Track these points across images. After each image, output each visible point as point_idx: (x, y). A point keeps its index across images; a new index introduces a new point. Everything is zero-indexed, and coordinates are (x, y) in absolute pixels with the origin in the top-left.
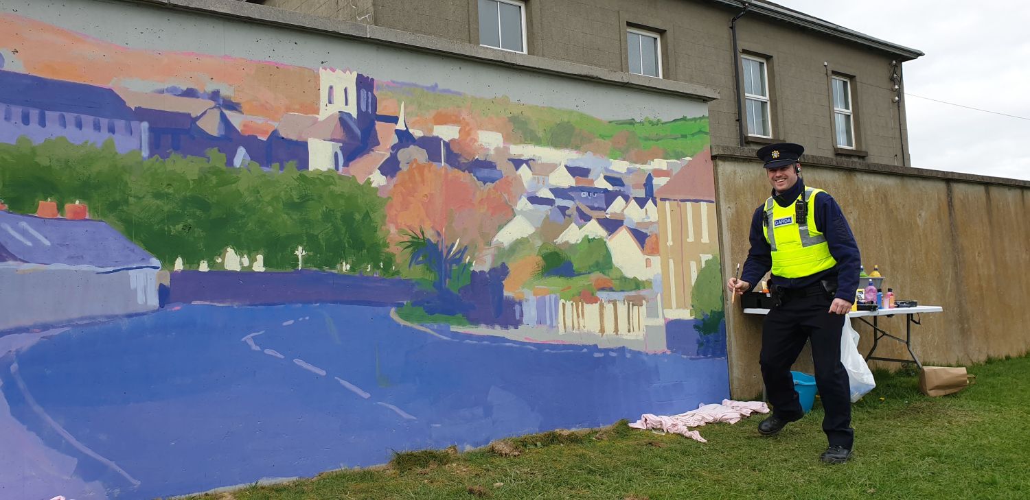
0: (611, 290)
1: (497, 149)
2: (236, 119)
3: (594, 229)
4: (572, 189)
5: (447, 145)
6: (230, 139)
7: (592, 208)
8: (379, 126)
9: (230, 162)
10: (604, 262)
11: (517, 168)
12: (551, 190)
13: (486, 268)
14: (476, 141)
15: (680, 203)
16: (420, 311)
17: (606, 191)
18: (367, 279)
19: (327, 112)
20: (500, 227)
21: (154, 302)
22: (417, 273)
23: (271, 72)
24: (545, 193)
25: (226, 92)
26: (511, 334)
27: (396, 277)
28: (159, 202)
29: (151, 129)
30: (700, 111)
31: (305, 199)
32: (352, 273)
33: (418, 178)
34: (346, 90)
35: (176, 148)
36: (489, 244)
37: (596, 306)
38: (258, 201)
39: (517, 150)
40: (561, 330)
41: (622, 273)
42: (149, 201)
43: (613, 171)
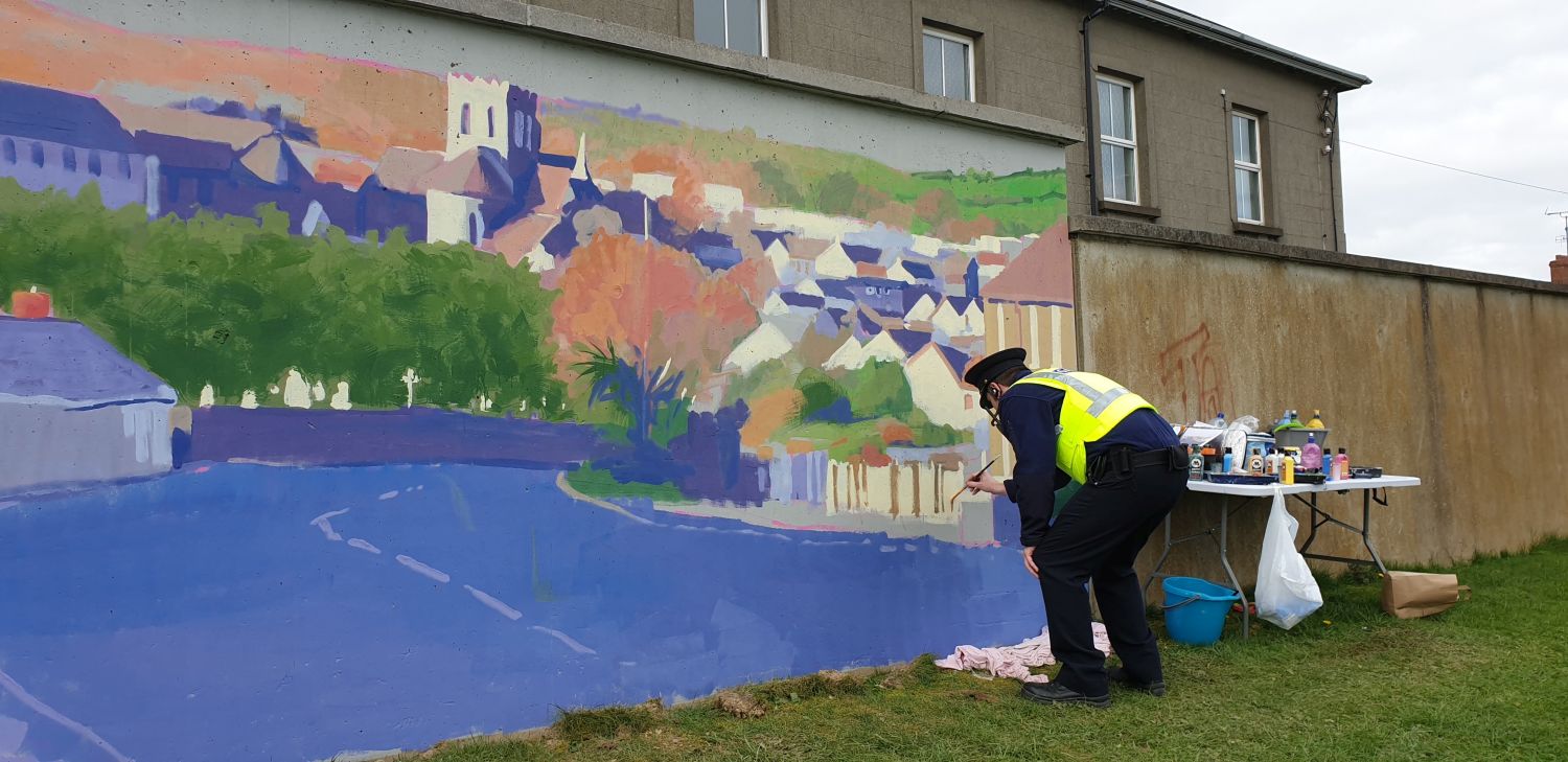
0: (910, 445)
1: (734, 215)
2: (307, 156)
3: (884, 346)
4: (851, 281)
5: (653, 205)
6: (297, 188)
7: (883, 313)
8: (544, 172)
9: (296, 227)
10: (900, 400)
11: (765, 246)
12: (818, 282)
13: (713, 408)
14: (700, 200)
15: (1020, 307)
16: (605, 476)
17: (904, 285)
18: (520, 423)
19: (459, 147)
20: (737, 342)
21: (164, 458)
22: (600, 414)
23: (367, 78)
24: (810, 288)
25: (291, 108)
26: (750, 515)
27: (567, 421)
28: (174, 291)
29: (164, 169)
30: (1053, 160)
31: (420, 290)
32: (494, 414)
33: (606, 260)
34: (490, 111)
35: (206, 202)
36: (718, 368)
37: (886, 471)
38: (342, 292)
39: (766, 217)
40: (830, 509)
41: (926, 417)
42: (159, 290)
43: (916, 254)
